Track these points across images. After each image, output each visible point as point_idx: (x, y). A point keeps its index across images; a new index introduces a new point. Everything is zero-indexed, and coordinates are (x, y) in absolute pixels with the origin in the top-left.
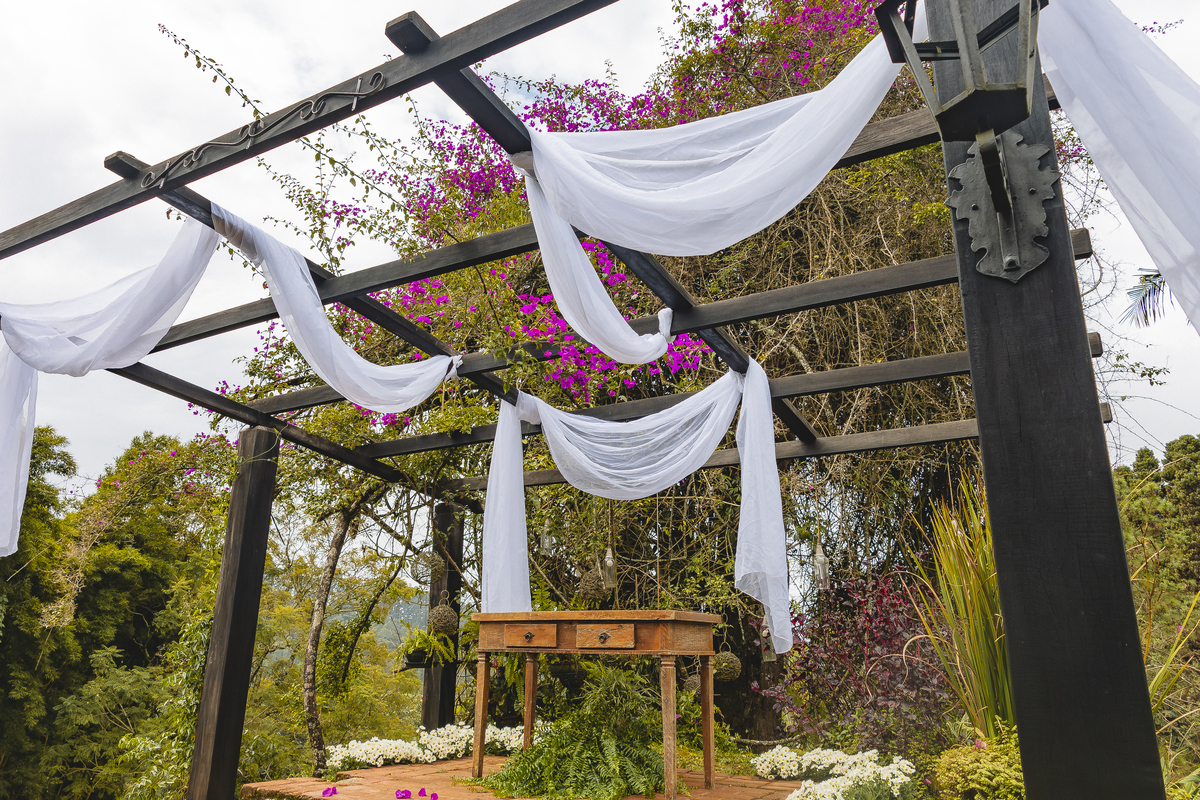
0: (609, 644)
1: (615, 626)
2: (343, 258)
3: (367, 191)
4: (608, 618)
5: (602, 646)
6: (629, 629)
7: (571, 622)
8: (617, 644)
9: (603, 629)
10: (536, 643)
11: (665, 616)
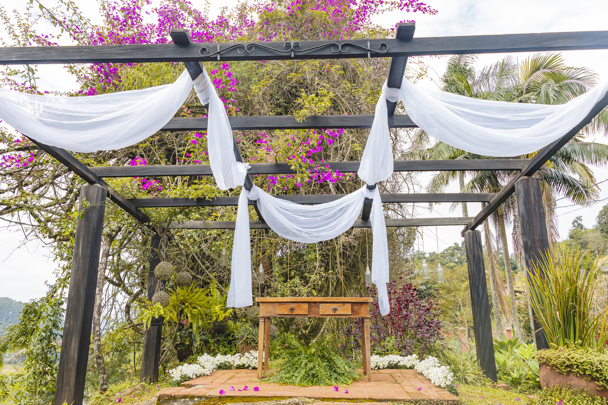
0: (337, 313)
1: (341, 304)
2: (36, 70)
3: (62, 32)
4: (338, 301)
5: (334, 314)
6: (348, 306)
7: (315, 302)
8: (342, 313)
9: (334, 306)
10: (296, 312)
11: (367, 300)
